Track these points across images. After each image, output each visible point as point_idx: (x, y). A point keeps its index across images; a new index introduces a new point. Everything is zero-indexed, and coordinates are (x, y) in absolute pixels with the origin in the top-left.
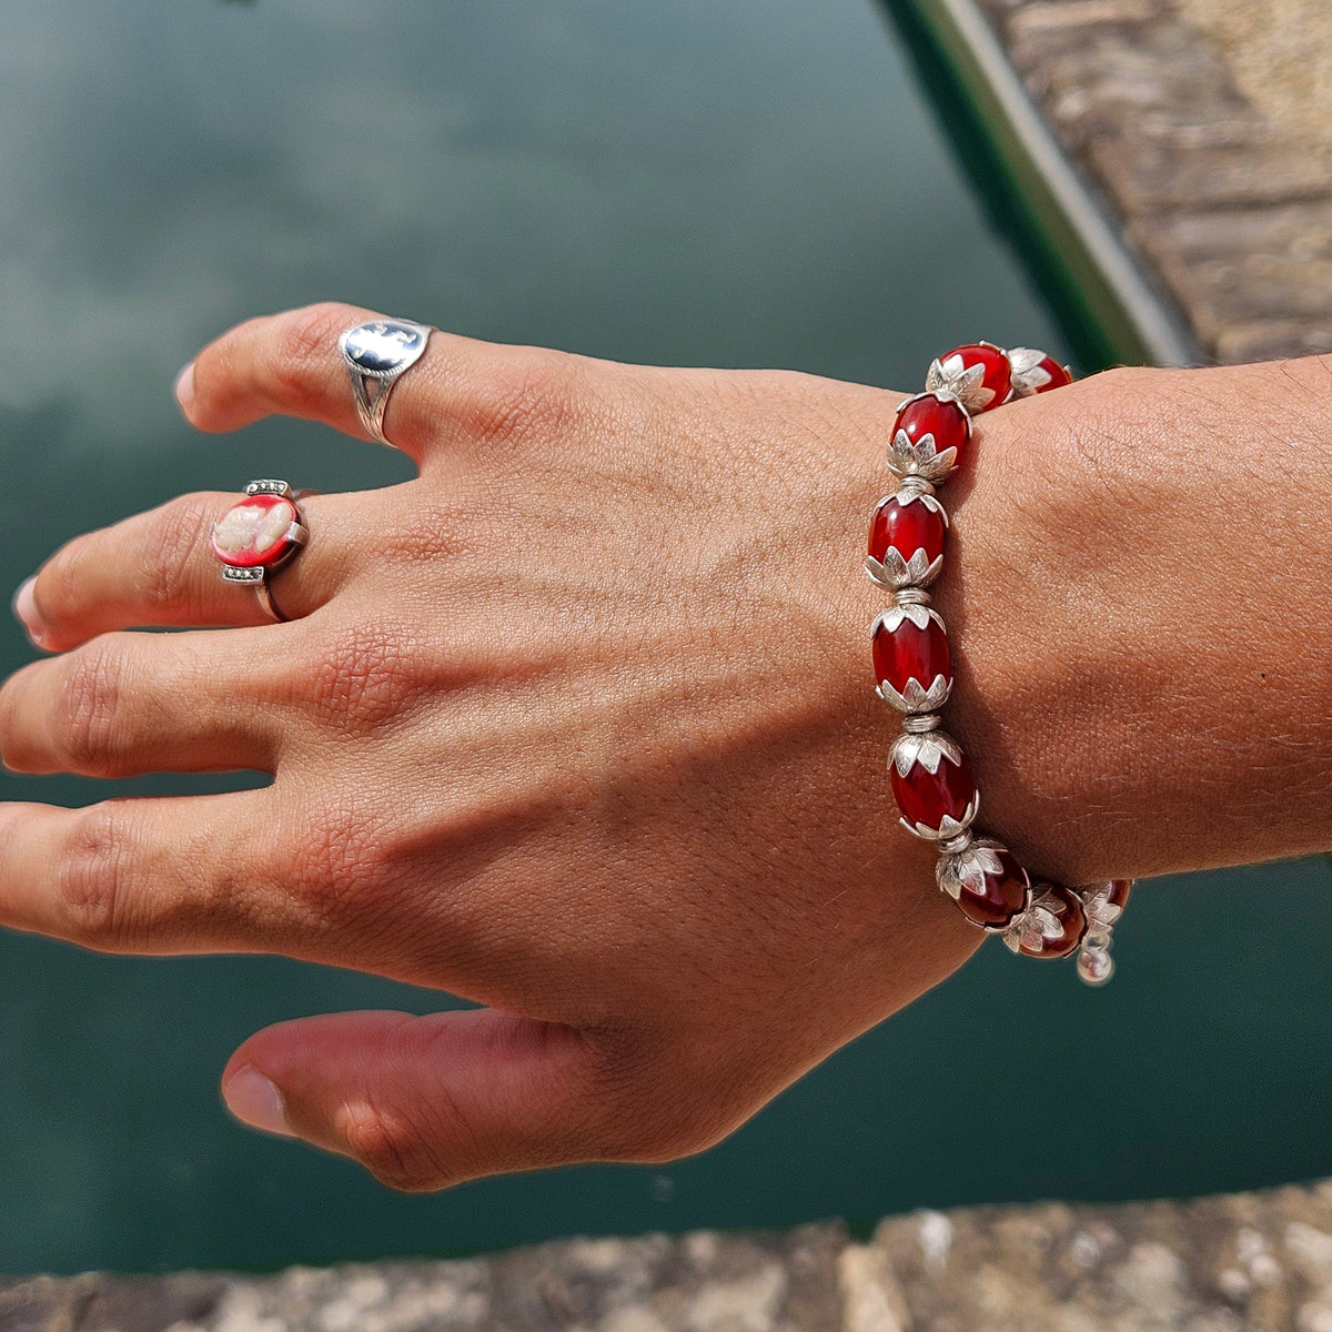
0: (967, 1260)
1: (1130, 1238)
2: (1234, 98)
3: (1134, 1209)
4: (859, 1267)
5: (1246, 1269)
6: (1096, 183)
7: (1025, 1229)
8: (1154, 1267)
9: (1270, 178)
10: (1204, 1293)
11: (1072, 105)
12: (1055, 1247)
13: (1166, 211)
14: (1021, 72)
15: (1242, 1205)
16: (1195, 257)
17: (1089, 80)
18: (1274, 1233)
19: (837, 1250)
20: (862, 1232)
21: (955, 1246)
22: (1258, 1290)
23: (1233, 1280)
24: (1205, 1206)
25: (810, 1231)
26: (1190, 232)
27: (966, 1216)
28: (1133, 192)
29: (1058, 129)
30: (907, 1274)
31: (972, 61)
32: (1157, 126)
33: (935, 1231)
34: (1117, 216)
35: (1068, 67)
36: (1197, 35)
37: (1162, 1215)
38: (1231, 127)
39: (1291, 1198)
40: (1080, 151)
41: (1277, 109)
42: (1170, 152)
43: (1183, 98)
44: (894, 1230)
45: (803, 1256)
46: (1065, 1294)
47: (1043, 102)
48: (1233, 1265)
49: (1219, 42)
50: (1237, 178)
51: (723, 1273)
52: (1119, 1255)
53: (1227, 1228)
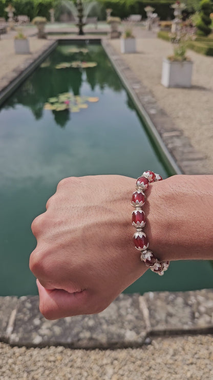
0: (156, 298)
1: (177, 296)
2: (191, 146)
3: (177, 292)
4: (142, 299)
5: (192, 301)
6: (173, 156)
7: (163, 295)
8: (180, 300)
9: (195, 156)
10: (186, 304)
11: (170, 146)
12: (167, 297)
13: (182, 160)
14: (164, 141)
15: (191, 293)
16: (186, 166)
17: (172, 143)
18: (195, 296)
19: (138, 296)
20: (142, 294)
21: (154, 297)
22: (193, 304)
23: (190, 302)
24: (187, 292)
25: (135, 294)
26: (185, 163)
27: (156, 293)
28: (178, 157)
29: (168, 149)
30: (148, 300)
31: (156, 140)
32: (180, 149)
33: (151, 295)
34: (176, 161)
35: (169, 141)
36: (186, 137)
37: (181, 293)
38: (190, 149)
39: (198, 292)
40: (171, 152)
41: (196, 147)
42: (183, 153)
43: (184, 145)
44: (146, 294)
45: (135, 297)
46: (168, 304)
47: (166, 145)
48: (190, 300)
49: (188, 138)
50: (191, 156)
51: (124, 299)
52: (175, 299)
53: (189, 296)
